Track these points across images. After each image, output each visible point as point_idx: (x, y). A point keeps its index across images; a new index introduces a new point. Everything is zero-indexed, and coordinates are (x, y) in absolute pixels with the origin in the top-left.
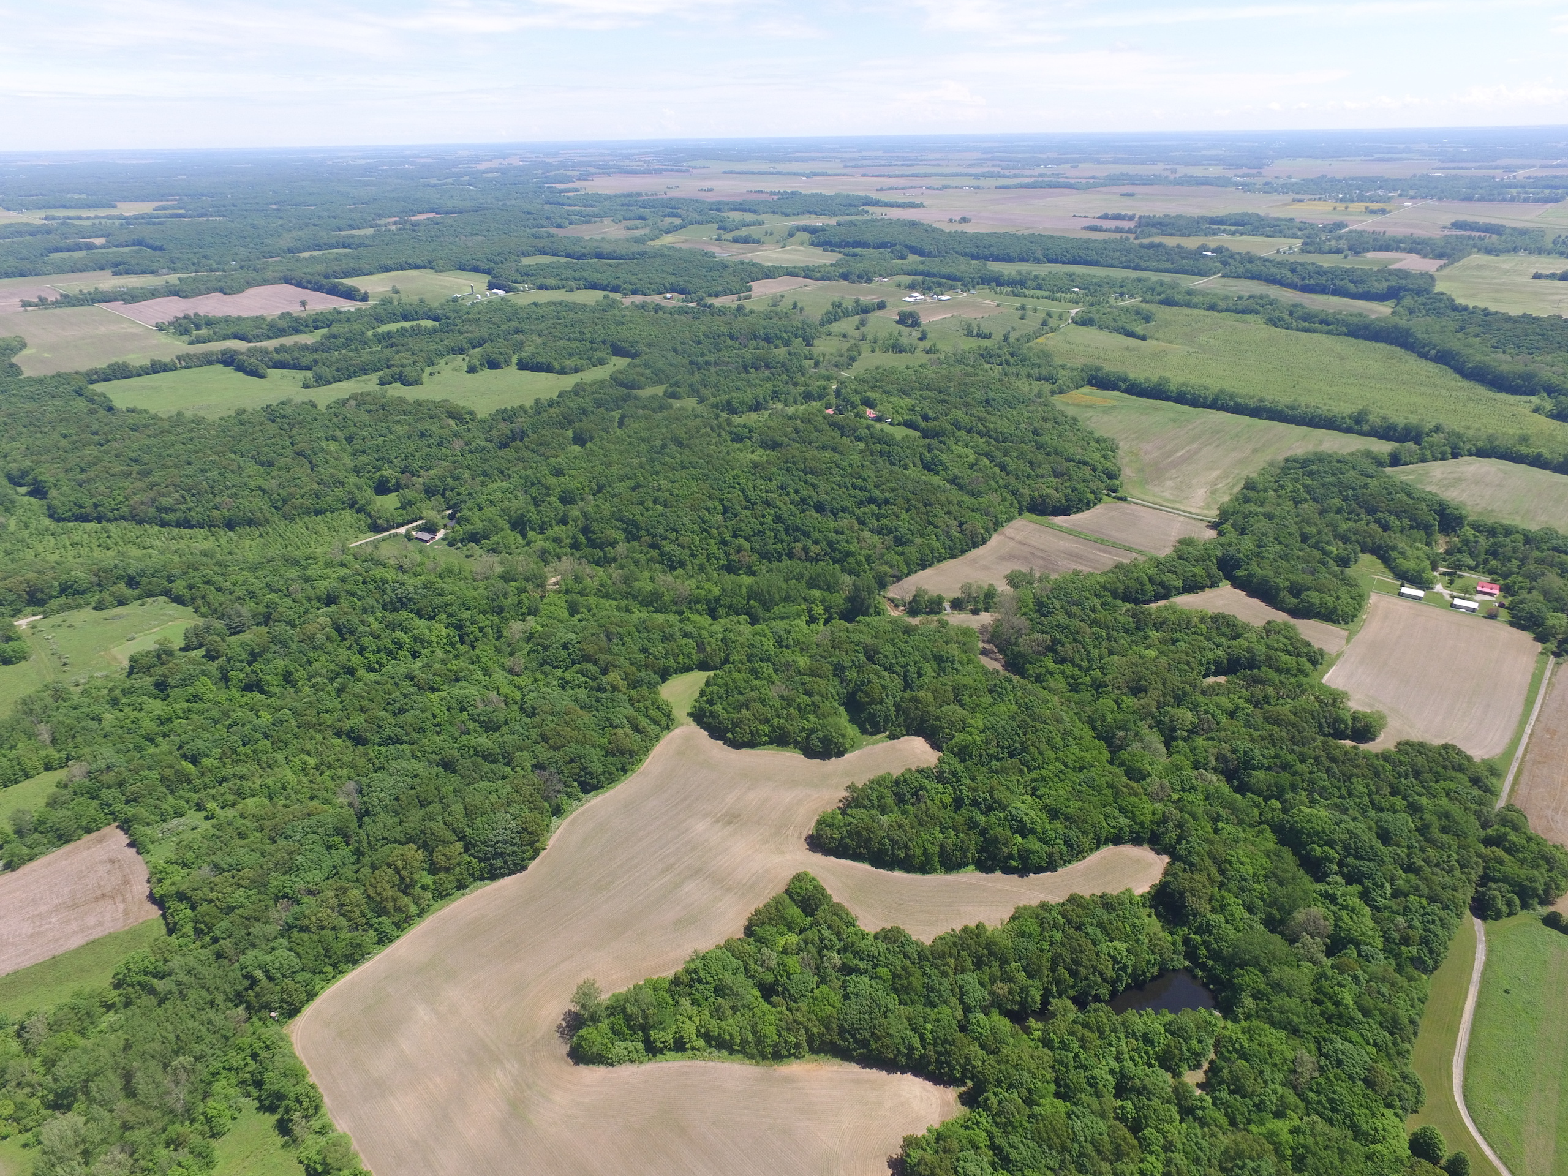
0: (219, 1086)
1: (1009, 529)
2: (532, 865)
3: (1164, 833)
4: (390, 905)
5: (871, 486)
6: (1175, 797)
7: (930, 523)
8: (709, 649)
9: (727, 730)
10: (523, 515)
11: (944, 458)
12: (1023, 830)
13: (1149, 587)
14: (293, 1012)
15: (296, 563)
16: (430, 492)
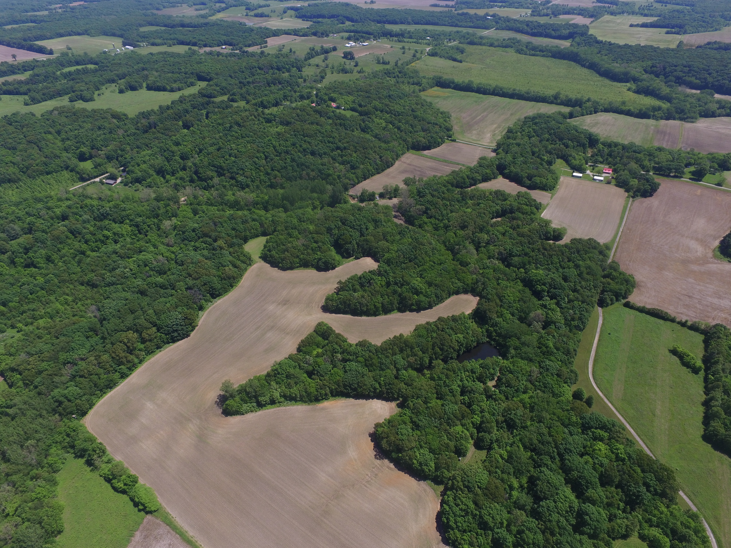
0: (52, 451)
1: (403, 158)
2: (192, 334)
3: (477, 288)
4: (124, 360)
5: (337, 141)
6: (481, 271)
7: (366, 158)
8: (266, 226)
9: (279, 263)
10: (162, 167)
11: (370, 125)
12: (417, 292)
13: (467, 180)
14: (84, 414)
15: (39, 200)
16: (109, 158)
